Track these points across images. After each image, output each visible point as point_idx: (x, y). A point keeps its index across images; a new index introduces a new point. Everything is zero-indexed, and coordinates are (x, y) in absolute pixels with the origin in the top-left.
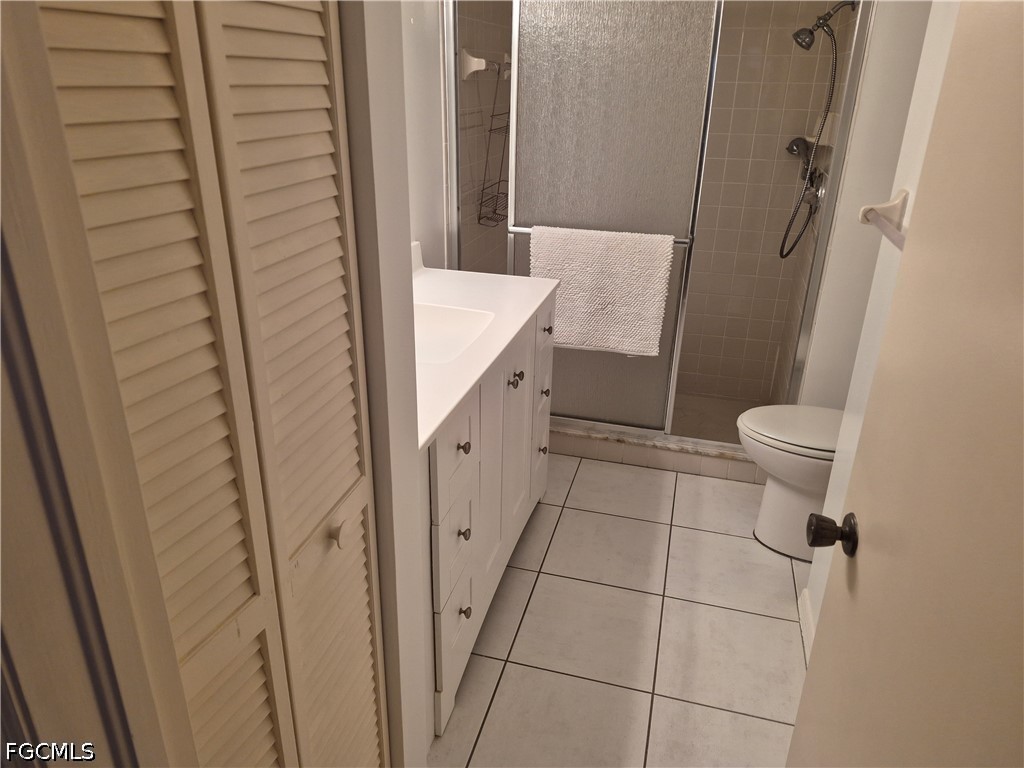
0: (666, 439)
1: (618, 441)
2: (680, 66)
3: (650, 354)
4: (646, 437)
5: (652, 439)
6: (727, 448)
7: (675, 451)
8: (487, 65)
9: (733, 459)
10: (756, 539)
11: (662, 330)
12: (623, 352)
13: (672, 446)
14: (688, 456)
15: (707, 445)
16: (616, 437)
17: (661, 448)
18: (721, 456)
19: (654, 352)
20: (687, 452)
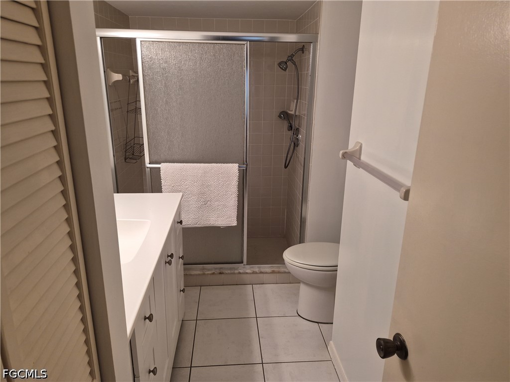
0: (244, 268)
1: (220, 273)
2: (231, 80)
3: (233, 225)
4: (234, 269)
5: (237, 269)
6: (275, 267)
7: (250, 273)
8: (123, 77)
9: (279, 272)
10: (299, 316)
11: (237, 212)
12: (219, 225)
13: (248, 271)
14: (257, 275)
15: (265, 267)
16: (218, 271)
17: (243, 273)
18: (273, 272)
19: (235, 223)
20: (256, 273)
